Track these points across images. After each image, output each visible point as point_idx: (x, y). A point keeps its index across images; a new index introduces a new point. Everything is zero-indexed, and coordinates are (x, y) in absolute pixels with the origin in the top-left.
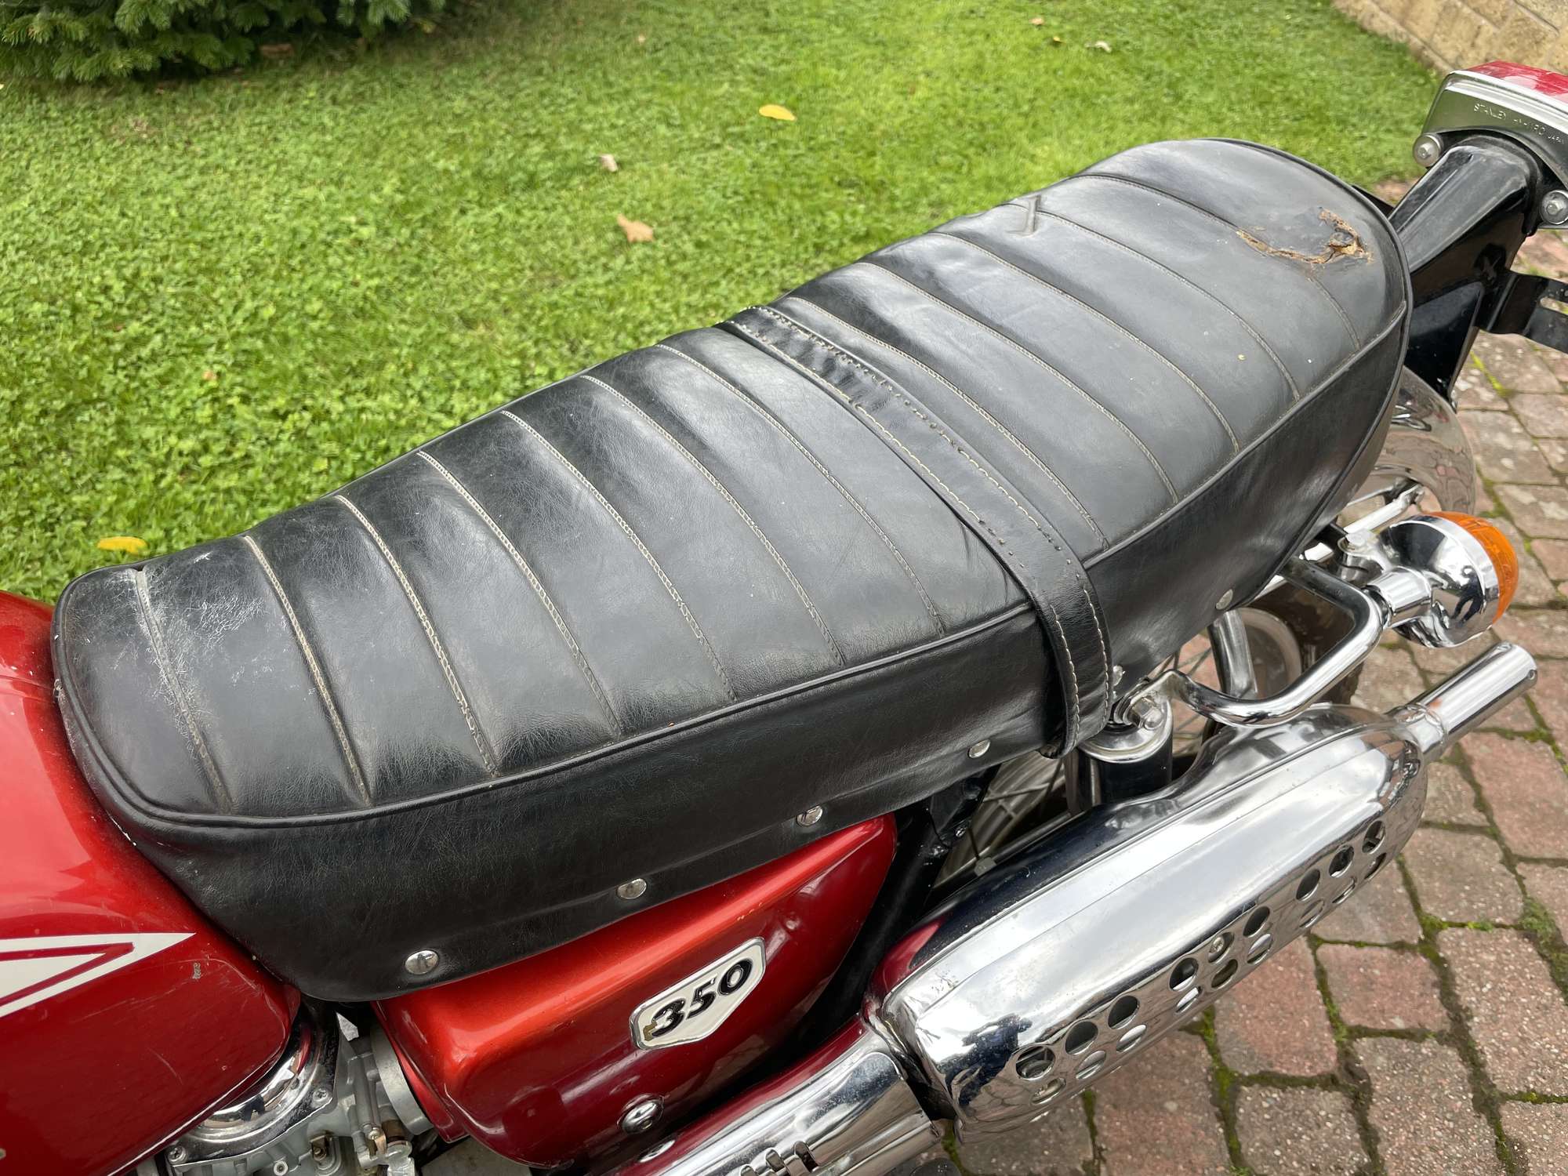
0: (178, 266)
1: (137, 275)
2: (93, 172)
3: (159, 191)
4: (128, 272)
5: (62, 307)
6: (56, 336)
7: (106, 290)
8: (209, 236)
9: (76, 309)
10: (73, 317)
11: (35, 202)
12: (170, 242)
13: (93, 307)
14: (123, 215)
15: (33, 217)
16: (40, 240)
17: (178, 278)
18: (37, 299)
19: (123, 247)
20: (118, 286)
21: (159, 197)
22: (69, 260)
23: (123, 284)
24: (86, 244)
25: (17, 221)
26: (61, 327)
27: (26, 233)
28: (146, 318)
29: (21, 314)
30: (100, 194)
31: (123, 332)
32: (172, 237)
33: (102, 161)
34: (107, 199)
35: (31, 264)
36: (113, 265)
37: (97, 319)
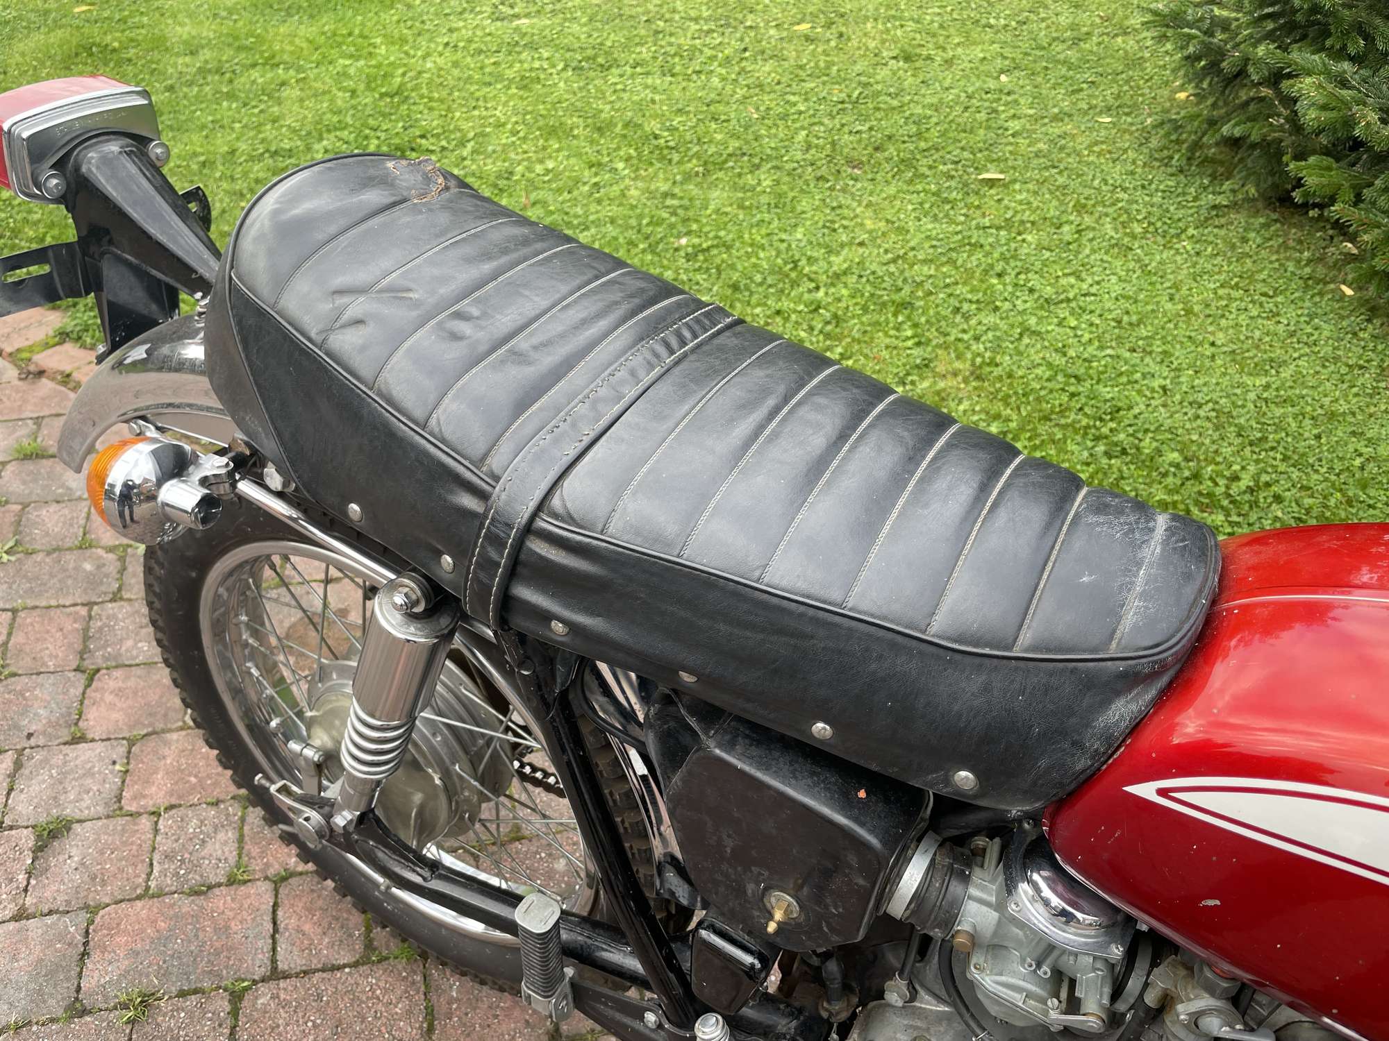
0: (1308, 501)
1: (1268, 485)
2: (1337, 393)
3: (1369, 440)
4: (1265, 478)
5: (1189, 468)
6: (1160, 483)
7: (1235, 478)
8: (1363, 497)
9: (1196, 476)
10: (1187, 479)
11: (1267, 387)
12: (1326, 480)
13: (1210, 483)
14: (1318, 437)
15: (1252, 396)
16: (1234, 414)
17: (1296, 509)
18: (1181, 451)
19: (1285, 458)
20: (1246, 482)
21: (1363, 443)
22: (1238, 441)
23: (1251, 484)
24: (1264, 439)
25: (1238, 391)
26: (1170, 480)
27: (1233, 403)
28: (1235, 518)
29: (1159, 452)
30: (1320, 411)
31: (1205, 515)
32: (1333, 478)
33: (1355, 390)
34: (1321, 418)
35: (1209, 425)
36: (1262, 465)
37: (1200, 493)
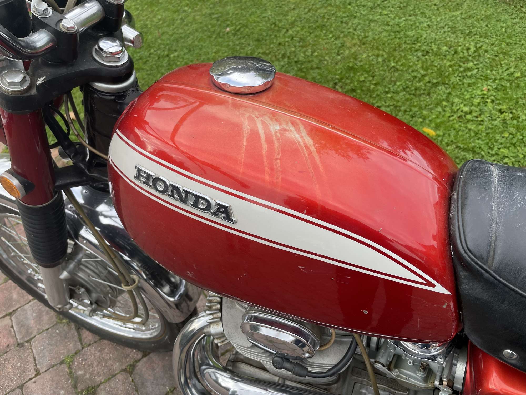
0: (495, 49)
1: (480, 47)
2: (484, 9)
3: (503, 21)
4: (478, 45)
5: (452, 50)
6: (445, 59)
7: (468, 49)
8: (511, 41)
9: (456, 52)
10: (453, 55)
11: (461, 14)
12: (497, 39)
13: (462, 53)
14: (487, 26)
15: (459, 18)
16: (457, 26)
17: (493, 52)
18: (446, 46)
19: (481, 37)
20: (473, 49)
21: (502, 23)
22: (462, 36)
23: (475, 49)
24: (470, 32)
25: (453, 18)
26: (448, 57)
27: (454, 23)
28: (476, 63)
29: (439, 49)
30: (483, 17)
31: (466, 65)
32: (499, 38)
33: (489, 6)
34: (484, 19)
35: (450, 33)
36: (475, 41)
37: (461, 58)
